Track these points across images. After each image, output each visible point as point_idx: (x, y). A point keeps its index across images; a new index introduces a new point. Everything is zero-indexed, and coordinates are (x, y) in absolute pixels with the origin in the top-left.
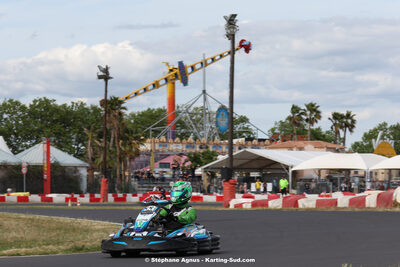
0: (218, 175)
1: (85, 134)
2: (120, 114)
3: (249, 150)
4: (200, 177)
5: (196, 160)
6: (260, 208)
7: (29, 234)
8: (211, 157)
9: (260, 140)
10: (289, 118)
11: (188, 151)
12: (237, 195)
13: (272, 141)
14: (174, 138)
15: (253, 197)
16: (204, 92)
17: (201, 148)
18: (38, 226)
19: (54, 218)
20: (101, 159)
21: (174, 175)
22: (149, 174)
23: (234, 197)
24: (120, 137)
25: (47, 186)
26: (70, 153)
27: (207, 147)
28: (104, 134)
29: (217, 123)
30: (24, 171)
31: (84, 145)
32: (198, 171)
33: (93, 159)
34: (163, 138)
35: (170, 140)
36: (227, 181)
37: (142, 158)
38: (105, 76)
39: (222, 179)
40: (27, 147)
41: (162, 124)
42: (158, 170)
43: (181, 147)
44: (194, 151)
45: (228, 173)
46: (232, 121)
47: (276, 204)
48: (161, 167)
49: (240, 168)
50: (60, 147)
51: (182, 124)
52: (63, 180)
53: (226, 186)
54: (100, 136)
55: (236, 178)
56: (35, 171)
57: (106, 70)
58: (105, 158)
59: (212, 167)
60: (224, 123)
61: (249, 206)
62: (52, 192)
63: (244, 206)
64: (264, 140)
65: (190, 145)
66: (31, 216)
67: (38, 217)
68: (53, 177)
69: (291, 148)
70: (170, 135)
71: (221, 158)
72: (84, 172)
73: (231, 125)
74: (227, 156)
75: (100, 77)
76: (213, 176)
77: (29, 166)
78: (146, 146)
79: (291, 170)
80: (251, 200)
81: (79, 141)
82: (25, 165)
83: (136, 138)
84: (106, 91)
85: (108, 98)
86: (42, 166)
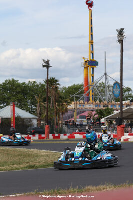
0: (114, 123)
1: (36, 100)
2: (56, 88)
3: (132, 107)
4: (103, 123)
5: (101, 114)
8: (109, 112)
11: (96, 108)
12: (125, 134)
14: (88, 102)
16: (105, 74)
17: (104, 107)
20: (46, 114)
21: (88, 123)
22: (73, 122)
23: (123, 135)
24: (56, 101)
26: (27, 111)
27: (107, 106)
28: (46, 100)
29: (113, 92)
31: (36, 106)
32: (102, 121)
33: (40, 114)
34: (82, 102)
35: (86, 103)
36: (119, 126)
37: (69, 113)
38: (47, 65)
39: (116, 124)
40: (2, 108)
42: (78, 120)
43: (92, 107)
44: (99, 109)
45: (119, 121)
46: (122, 91)
48: (80, 118)
49: (126, 118)
50: (21, 108)
53: (119, 129)
54: (44, 100)
55: (124, 124)
56: (6, 122)
57: (48, 62)
58: (47, 114)
59: (110, 118)
60: (117, 92)
63: (129, 140)
65: (97, 105)
68: (17, 126)
70: (86, 99)
71: (115, 112)
72: (35, 122)
73: (121, 93)
74: (119, 111)
75: (44, 66)
76: (111, 123)
77: (2, 119)
78: (72, 106)
81: (32, 104)
83: (66, 102)
84: (48, 75)
85: (49, 78)
86: (11, 119)
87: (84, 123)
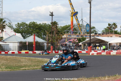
0: (86, 45)
1: (46, 33)
2: (57, 26)
3: (96, 37)
4: (81, 45)
5: (80, 40)
6: (99, 55)
7: (29, 63)
8: (84, 39)
9: (99, 34)
10: (108, 27)
11: (77, 37)
12: (92, 51)
13: (103, 34)
14: (73, 34)
15: (97, 51)
16: (82, 19)
17: (81, 36)
18: (32, 61)
19: (37, 58)
20: (51, 40)
21: (73, 45)
22: (65, 45)
23: (91, 52)
24: (57, 33)
25: (34, 48)
26: (41, 38)
27: (83, 36)
28: (51, 33)
29: (86, 29)
30: (27, 44)
31: (46, 36)
32: (80, 44)
33: (48, 40)
34: (70, 34)
35: (72, 34)
36: (89, 46)
37: (63, 40)
38: (52, 15)
40: (28, 37)
41: (69, 29)
43: (75, 36)
44: (79, 37)
45: (89, 44)
46: (91, 28)
47: (104, 53)
48: (69, 42)
49: (93, 43)
50: (38, 36)
51: (75, 29)
52: (39, 47)
53: (89, 48)
55: (92, 46)
56: (31, 44)
57: (52, 13)
58: (52, 40)
59: (85, 42)
60: (88, 29)
61: (96, 54)
62: (36, 50)
63: (94, 54)
64: (100, 34)
66: (30, 58)
67: (31, 58)
68: (36, 46)
69: (108, 36)
70: (72, 33)
71: (87, 39)
72: (45, 44)
73: (90, 29)
74: (89, 39)
75: (50, 15)
76: (85, 45)
77: (29, 43)
78: (65, 36)
79: (108, 43)
80: (96, 52)
81: (44, 34)
82: (27, 42)
84: (52, 19)
85: (53, 22)
86: (33, 42)
87: (71, 45)
